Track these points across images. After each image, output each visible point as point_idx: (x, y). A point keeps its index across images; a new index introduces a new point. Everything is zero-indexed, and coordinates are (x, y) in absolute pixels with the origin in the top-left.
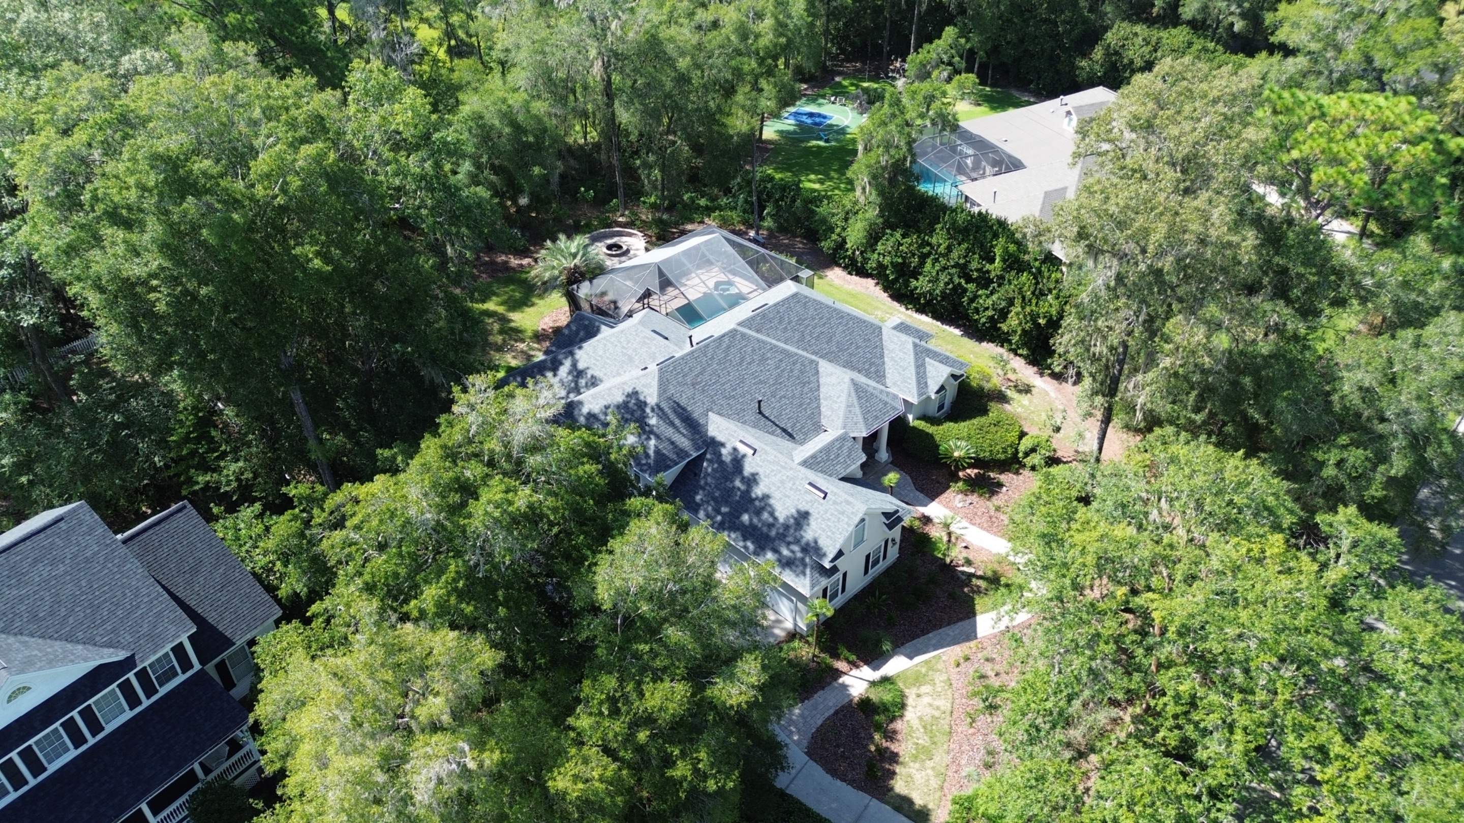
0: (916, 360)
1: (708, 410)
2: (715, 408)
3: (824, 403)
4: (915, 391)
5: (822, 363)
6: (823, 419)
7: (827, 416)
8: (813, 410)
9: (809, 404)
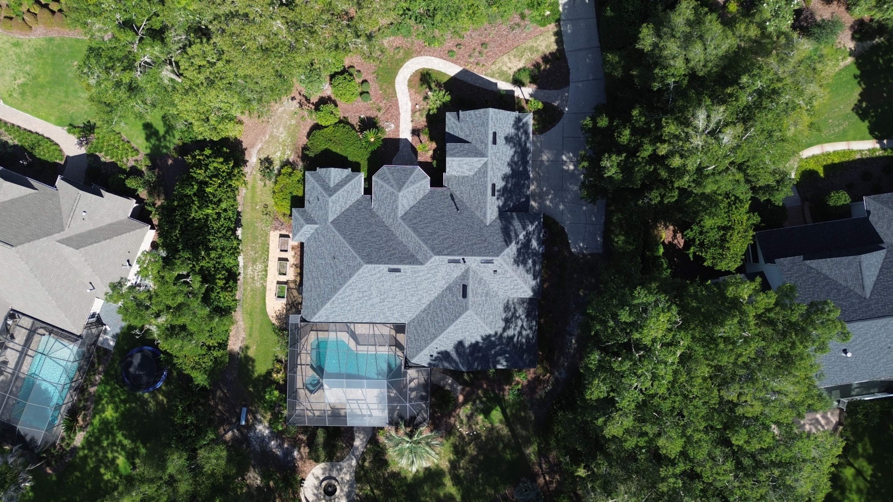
0: (338, 190)
1: (487, 227)
2: (482, 226)
3: (418, 198)
4: (357, 178)
5: (400, 215)
6: (426, 193)
7: (424, 192)
8: (427, 198)
9: (427, 203)
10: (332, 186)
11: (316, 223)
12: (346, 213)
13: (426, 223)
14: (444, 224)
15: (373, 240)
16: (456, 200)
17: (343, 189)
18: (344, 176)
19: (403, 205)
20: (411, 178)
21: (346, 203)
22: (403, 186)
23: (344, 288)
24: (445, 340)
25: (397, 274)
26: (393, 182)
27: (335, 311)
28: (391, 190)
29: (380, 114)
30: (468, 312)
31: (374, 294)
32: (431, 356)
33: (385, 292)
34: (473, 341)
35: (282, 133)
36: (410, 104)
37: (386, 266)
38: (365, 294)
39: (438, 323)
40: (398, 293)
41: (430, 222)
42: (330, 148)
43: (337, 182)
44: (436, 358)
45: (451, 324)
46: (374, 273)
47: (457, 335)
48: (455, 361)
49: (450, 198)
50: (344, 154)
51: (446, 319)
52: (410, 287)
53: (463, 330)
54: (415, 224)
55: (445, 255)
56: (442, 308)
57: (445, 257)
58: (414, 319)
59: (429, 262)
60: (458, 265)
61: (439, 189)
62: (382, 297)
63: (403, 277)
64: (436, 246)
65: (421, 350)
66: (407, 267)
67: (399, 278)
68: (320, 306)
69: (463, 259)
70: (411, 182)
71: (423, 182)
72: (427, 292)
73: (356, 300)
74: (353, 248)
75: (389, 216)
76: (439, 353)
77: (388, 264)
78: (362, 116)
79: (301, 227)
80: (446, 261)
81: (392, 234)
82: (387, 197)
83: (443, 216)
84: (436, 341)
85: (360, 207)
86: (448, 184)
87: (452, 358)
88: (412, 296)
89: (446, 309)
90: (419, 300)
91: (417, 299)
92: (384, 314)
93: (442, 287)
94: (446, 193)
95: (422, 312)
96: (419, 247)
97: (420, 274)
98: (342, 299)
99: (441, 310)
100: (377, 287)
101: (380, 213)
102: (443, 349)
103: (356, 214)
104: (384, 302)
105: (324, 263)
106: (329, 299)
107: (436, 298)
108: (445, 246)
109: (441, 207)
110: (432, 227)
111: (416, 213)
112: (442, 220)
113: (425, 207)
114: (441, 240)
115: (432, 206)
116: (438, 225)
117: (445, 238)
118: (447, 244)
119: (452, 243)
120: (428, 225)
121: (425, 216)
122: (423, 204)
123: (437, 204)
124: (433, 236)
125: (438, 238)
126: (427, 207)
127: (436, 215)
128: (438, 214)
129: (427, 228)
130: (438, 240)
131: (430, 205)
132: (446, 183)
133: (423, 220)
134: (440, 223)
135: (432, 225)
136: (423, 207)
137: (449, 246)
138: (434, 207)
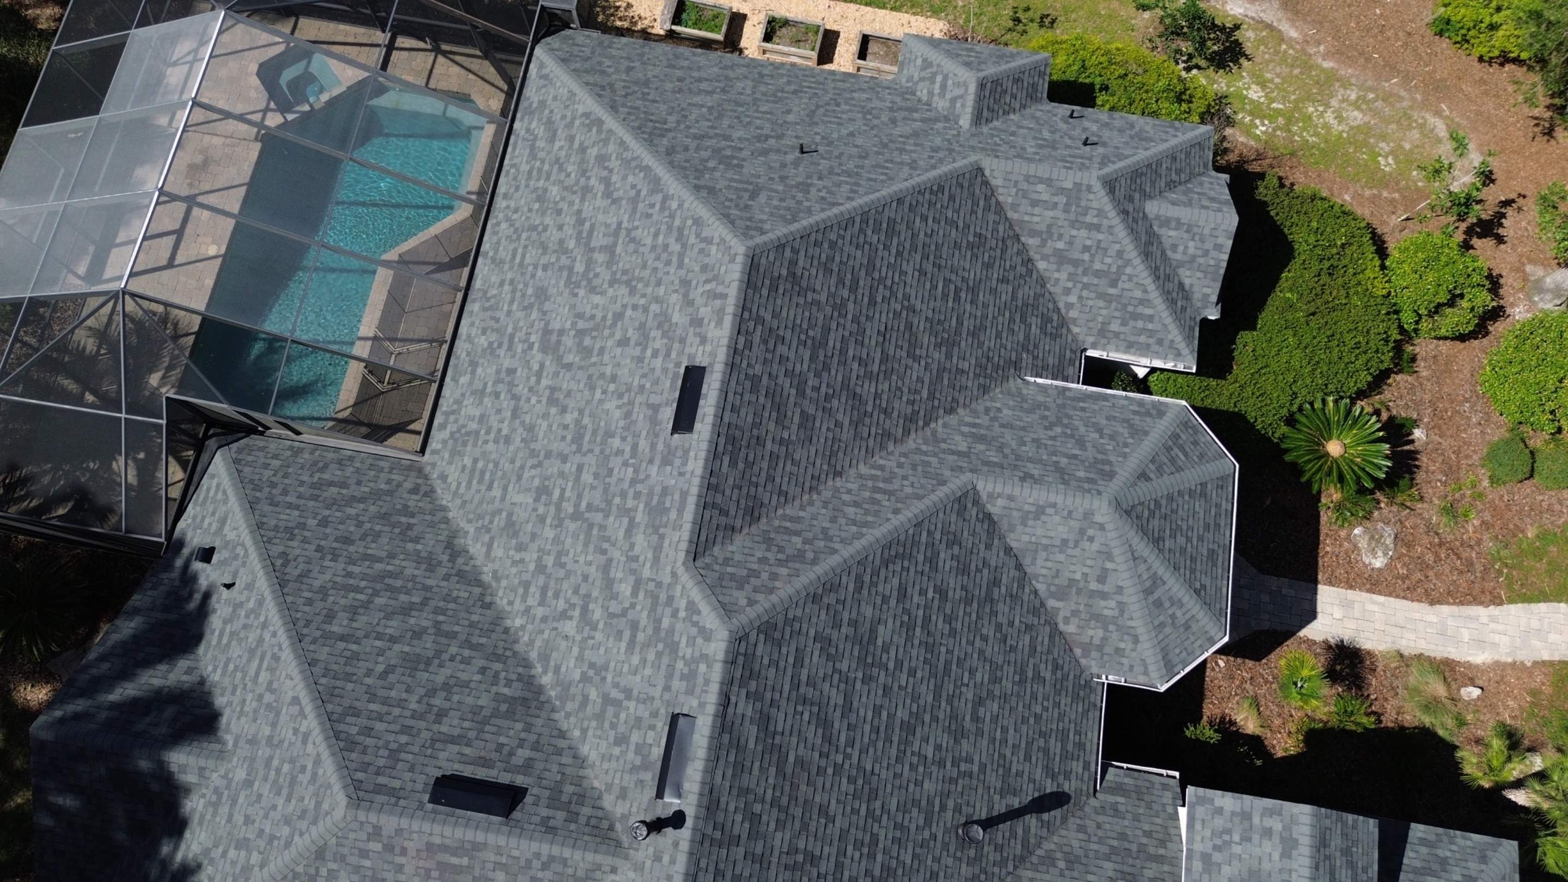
3: (1060, 607)
4: (1175, 334)
5: (985, 486)
6: (1084, 656)
7: (1091, 643)
8: (1050, 657)
9: (1033, 649)
10: (1153, 208)
11: (978, 119)
12: (1013, 248)
13: (927, 620)
14: (909, 728)
15: (871, 331)
16: (1032, 821)
17: (1131, 252)
18: (1187, 277)
19: (1040, 511)
20: (1174, 586)
21: (1061, 258)
22: (1143, 530)
23: (648, 159)
24: (252, 637)
25: (668, 414)
26: (1163, 485)
27: (552, 139)
28: (1125, 470)
29: (1430, 511)
30: (338, 798)
31: (590, 303)
32: (207, 555)
33: (587, 352)
34: (193, 805)
35: (1340, 118)
36: (1480, 658)
37: (722, 355)
38: (600, 257)
39: (353, 612)
40: (569, 418)
41: (929, 647)
42: (1295, 264)
43: (1169, 235)
44: (194, 578)
45: (312, 682)
46: (697, 294)
47: (251, 705)
48: (125, 675)
49: (1050, 787)
50: (1267, 317)
51: (356, 656)
52: (587, 478)
53: (263, 752)
54: (932, 561)
55: (725, 701)
56: (428, 644)
57: (712, 697)
58: (430, 493)
59: (696, 594)
60: (650, 778)
61: (1095, 737)
62: (569, 341)
63: (643, 444)
64: (789, 650)
65: (251, 505)
66: (696, 466)
67: (642, 424)
68: (590, 79)
69: (677, 820)
70: (1156, 581)
71: (1147, 650)
72: (541, 568)
73: (580, 222)
74: (847, 223)
75: (982, 439)
76: (207, 596)
77: (732, 366)
78: (1418, 434)
79: (967, 64)
80: (688, 705)
81: (887, 435)
82: (1081, 443)
83: (958, 734)
84: (263, 584)
85: (1034, 322)
86: (1118, 789)
87: (148, 662)
88: (542, 491)
89: (414, 663)
90: (511, 527)
91: (521, 515)
92: (491, 350)
93: (545, 658)
94: (1077, 767)
95: (454, 534)
96: (800, 556)
97: (640, 540)
98: (602, 159)
99: (418, 634)
100: (619, 316)
101: (998, 399)
102: (215, 622)
103: (1005, 291)
104: (544, 350)
105: (790, 118)
106: (613, 108)
107: (499, 618)
108: (783, 709)
109: (1005, 730)
110: (901, 650)
111: (985, 580)
112: (935, 719)
113: (1015, 635)
114: (818, 693)
115: (1017, 678)
116: (910, 690)
117: (829, 718)
118: (788, 727)
119: (791, 758)
120: (918, 630)
121: (966, 624)
122: (1029, 628)
123: (1020, 708)
124: (849, 645)
125: (836, 676)
126: (1013, 649)
127: (964, 689)
128: (970, 705)
129: (898, 624)
130: (821, 674)
131: (1019, 665)
132: (1127, 780)
133: (948, 611)
134: (922, 702)
135: (914, 653)
136: (1017, 623)
137: (778, 740)
138: (1007, 685)
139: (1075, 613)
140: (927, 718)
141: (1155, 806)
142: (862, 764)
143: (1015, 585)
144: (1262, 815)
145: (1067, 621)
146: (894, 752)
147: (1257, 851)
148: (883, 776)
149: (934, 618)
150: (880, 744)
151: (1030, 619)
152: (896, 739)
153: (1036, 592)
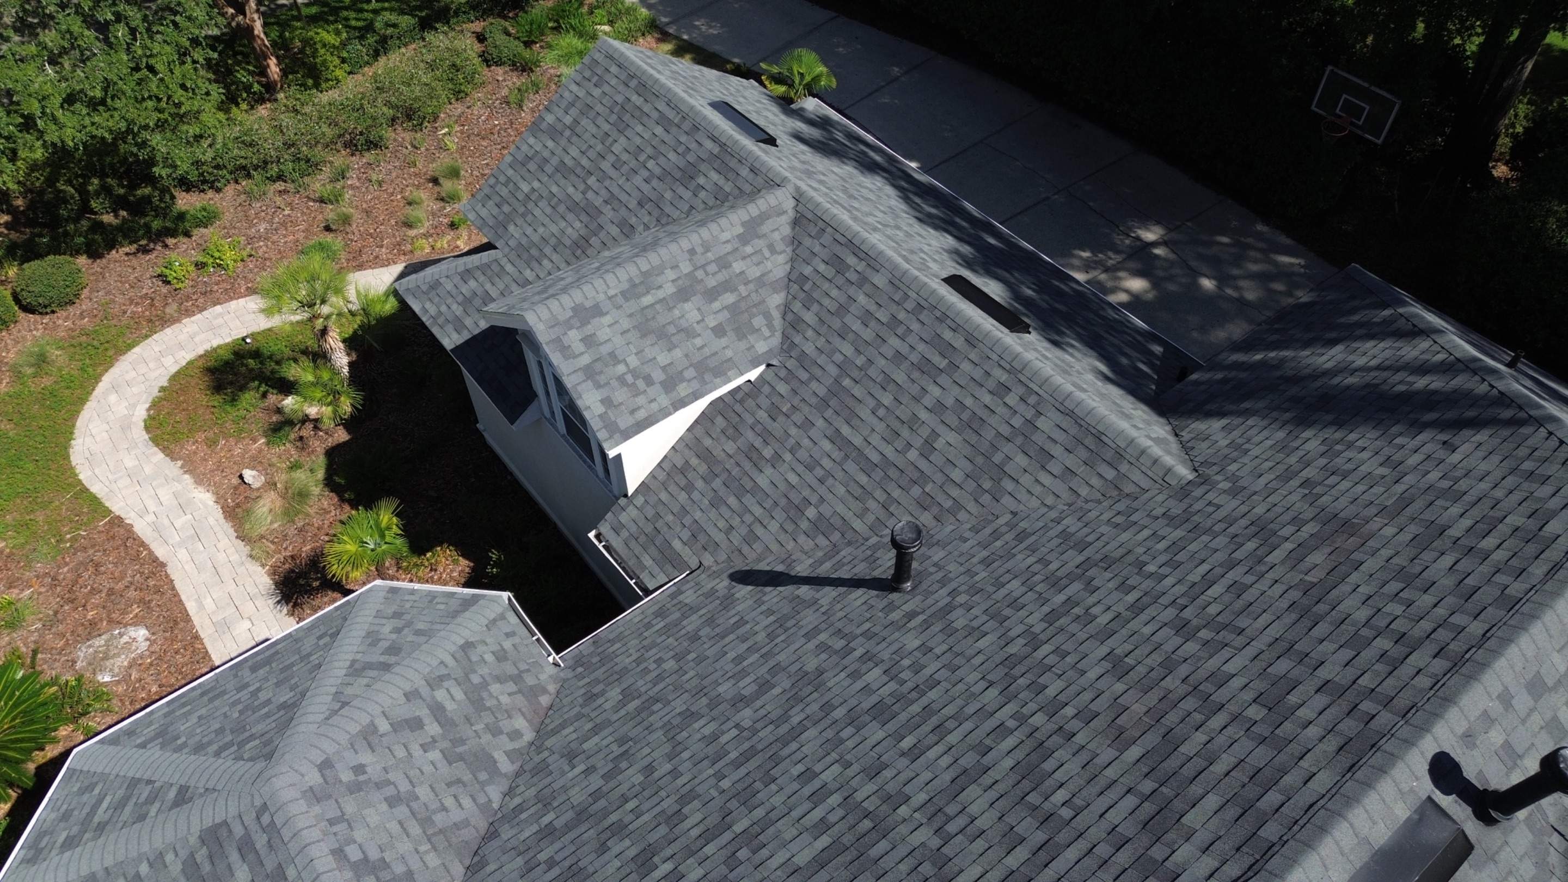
6: (544, 691)
7: (520, 691)
8: (586, 710)
9: (596, 730)
13: (708, 836)
14: (882, 712)
19: (365, 867)
26: (181, 771)
28: (188, 827)
36: (204, 499)
41: (746, 796)
49: (744, 591)
70: (360, 669)
83: (810, 678)
94: (689, 597)
108: (1105, 825)
109: (739, 659)
110: (795, 814)
111: (558, 845)
112: (827, 708)
113: (602, 755)
114: (1011, 819)
115: (658, 706)
116: (834, 756)
117: (1014, 778)
118: (1112, 795)
119: (1135, 752)
120: (738, 828)
121: (655, 800)
122: (571, 756)
123: (692, 673)
124: (887, 863)
125: (952, 828)
126: (622, 741)
127: (747, 723)
128: (759, 703)
129: (765, 852)
130: (980, 844)
131: (639, 719)
132: (648, 562)
133: (663, 830)
134: (829, 734)
135: (777, 800)
136: (581, 768)
137: (1148, 786)
138: (679, 706)
139: (495, 731)
140: (839, 713)
141: (650, 512)
142: (1002, 699)
143: (524, 816)
144: (576, 357)
145: (515, 735)
146: (933, 694)
147: (618, 341)
148: (976, 676)
149: (695, 832)
150: (949, 710)
151: (556, 762)
152: (915, 708)
153: (509, 793)
